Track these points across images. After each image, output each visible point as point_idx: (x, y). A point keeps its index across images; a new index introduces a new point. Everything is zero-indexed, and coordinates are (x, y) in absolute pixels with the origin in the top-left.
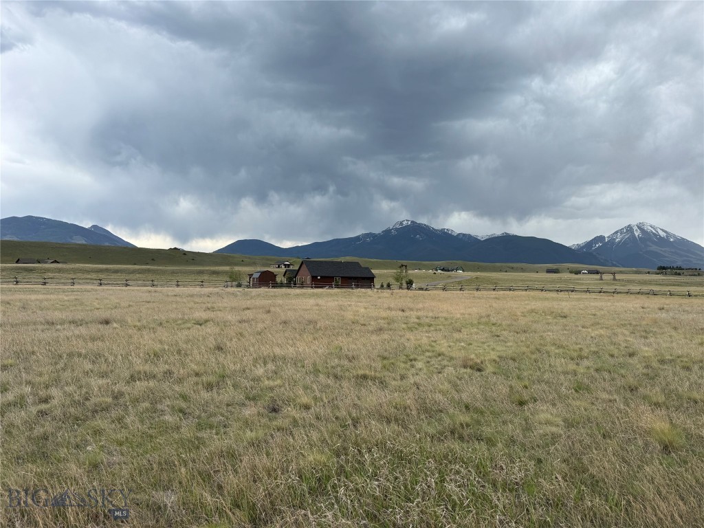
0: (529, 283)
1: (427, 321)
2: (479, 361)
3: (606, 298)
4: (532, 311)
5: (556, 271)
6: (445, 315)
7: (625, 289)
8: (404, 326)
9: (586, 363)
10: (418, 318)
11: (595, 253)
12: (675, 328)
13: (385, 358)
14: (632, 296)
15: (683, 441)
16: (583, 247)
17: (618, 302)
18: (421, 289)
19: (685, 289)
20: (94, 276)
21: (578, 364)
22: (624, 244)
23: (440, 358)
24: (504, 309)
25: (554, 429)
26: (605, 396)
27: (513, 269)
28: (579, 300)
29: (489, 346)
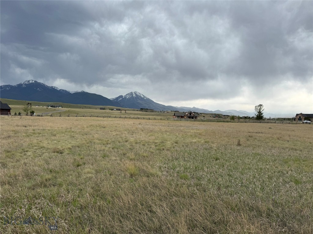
0: (92, 113)
1: (39, 131)
2: (61, 149)
3: (122, 120)
4: (91, 125)
5: (104, 109)
6: (49, 128)
7: (129, 116)
8: (24, 134)
9: (109, 146)
10: (34, 130)
11: (119, 102)
12: (143, 131)
13: (8, 152)
14: (131, 119)
15: (137, 172)
16: (115, 100)
17: (125, 121)
18: (39, 116)
19: (148, 117)
21: (106, 147)
22: (129, 99)
23: (41, 149)
24: (79, 125)
25: (90, 175)
26: (114, 158)
27: (86, 107)
28: (111, 120)
29: (68, 142)
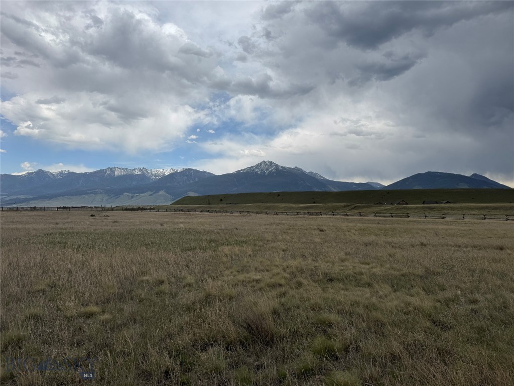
20: (477, 212)
